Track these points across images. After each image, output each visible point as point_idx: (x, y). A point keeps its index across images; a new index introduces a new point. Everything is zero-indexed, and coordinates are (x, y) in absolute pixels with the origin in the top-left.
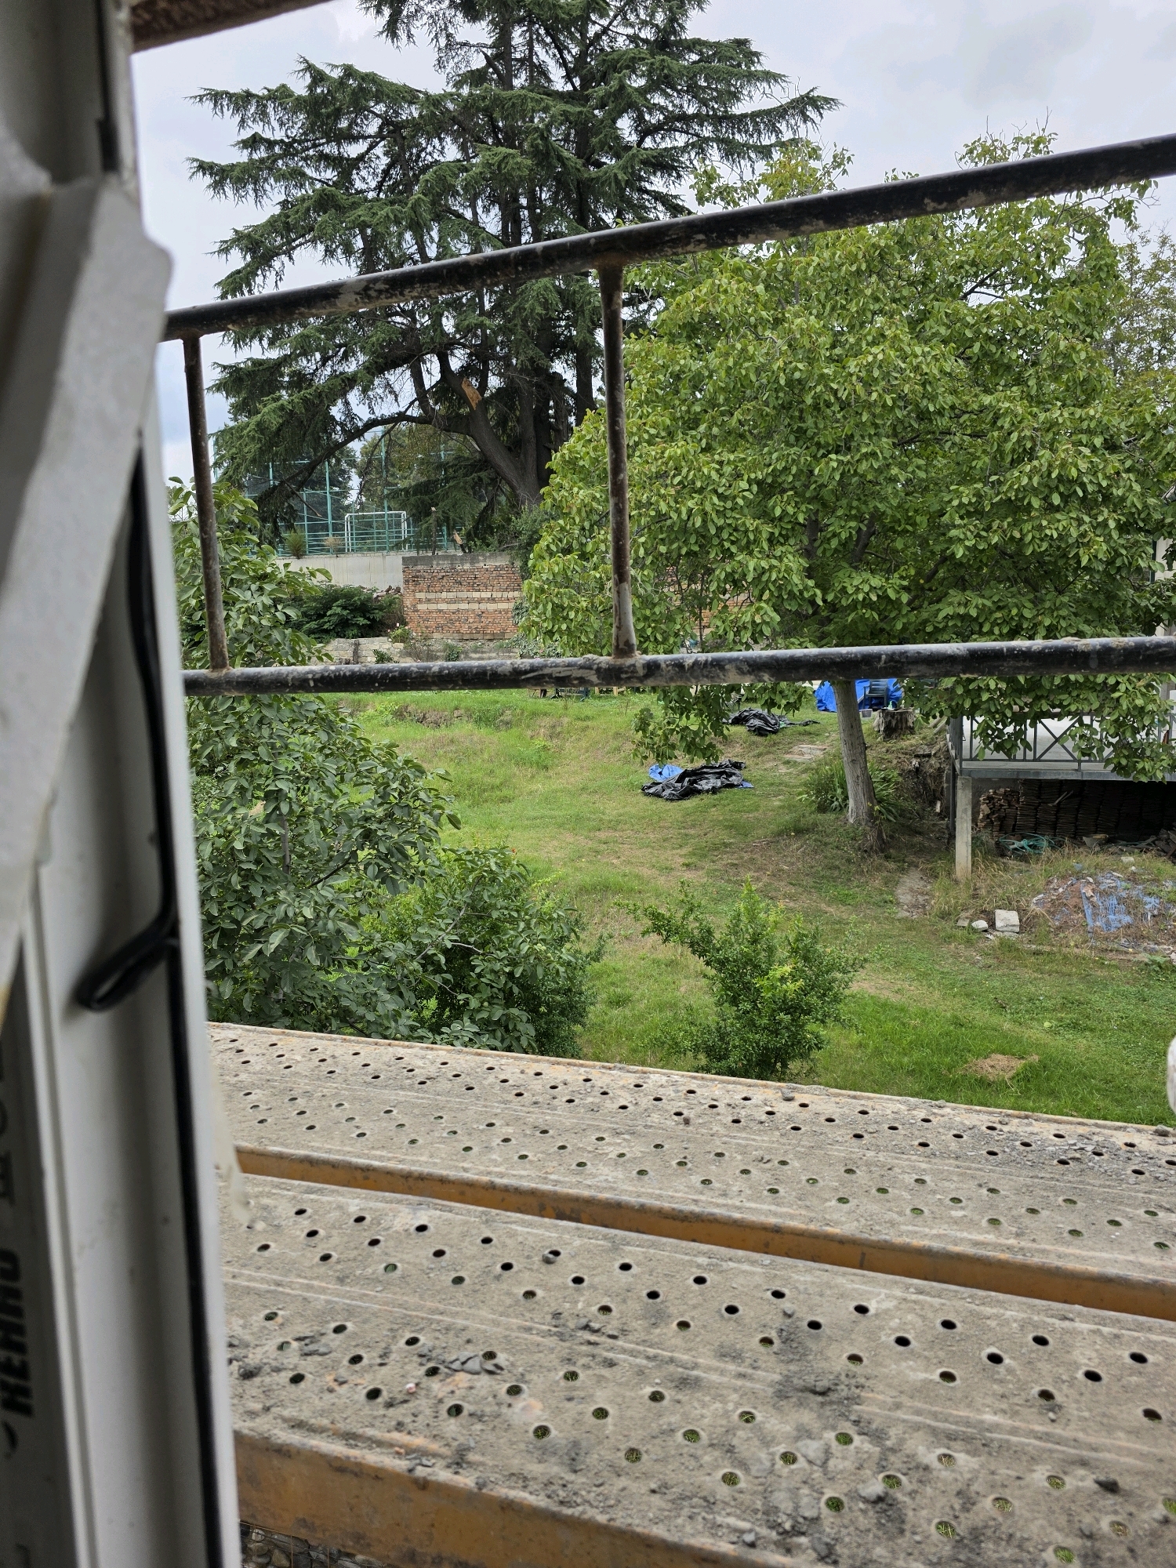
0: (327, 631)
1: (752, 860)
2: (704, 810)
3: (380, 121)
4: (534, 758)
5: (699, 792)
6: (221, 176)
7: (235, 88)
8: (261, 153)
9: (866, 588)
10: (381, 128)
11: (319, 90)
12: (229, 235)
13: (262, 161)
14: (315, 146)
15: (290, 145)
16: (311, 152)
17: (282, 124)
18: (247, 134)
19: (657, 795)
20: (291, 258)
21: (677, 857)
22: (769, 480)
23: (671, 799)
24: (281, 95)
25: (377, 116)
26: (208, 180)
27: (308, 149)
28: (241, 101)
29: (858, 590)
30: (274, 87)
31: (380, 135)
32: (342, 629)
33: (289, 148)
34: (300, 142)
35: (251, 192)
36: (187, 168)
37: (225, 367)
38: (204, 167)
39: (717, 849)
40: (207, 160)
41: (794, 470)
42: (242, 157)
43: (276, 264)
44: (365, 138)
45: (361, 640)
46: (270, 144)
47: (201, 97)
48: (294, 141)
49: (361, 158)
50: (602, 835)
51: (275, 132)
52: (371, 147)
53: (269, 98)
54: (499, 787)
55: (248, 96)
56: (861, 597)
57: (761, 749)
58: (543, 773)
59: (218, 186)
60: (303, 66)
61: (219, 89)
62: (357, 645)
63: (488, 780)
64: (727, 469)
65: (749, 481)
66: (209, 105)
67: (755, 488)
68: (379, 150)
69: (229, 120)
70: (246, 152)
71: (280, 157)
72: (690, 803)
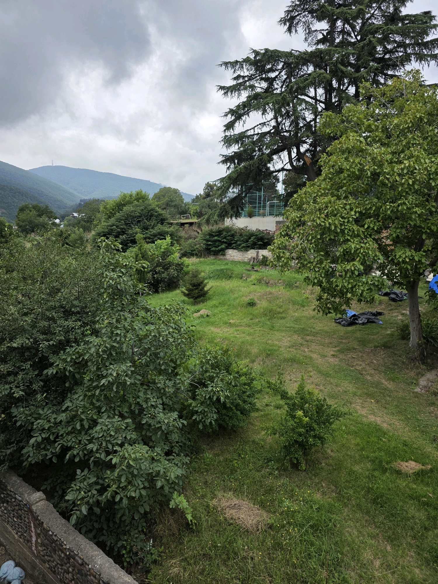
0: (248, 247)
1: (362, 356)
2: (353, 332)
3: (283, 63)
4: (300, 302)
5: (357, 324)
6: (227, 90)
7: (232, 60)
8: (241, 80)
9: (404, 256)
10: (283, 66)
11: (258, 58)
12: (228, 110)
13: (241, 83)
14: (259, 76)
15: (251, 76)
16: (258, 78)
17: (248, 70)
18: (235, 75)
19: (339, 323)
20: (248, 116)
21: (331, 351)
22: (364, 212)
23: (344, 325)
24: (247, 60)
25: (282, 62)
26: (223, 92)
27: (257, 77)
28: (234, 64)
29: (400, 257)
30: (244, 58)
31: (283, 68)
32: (253, 246)
33: (251, 78)
34: (254, 75)
35: (237, 95)
36: (216, 88)
37: (223, 156)
38: (222, 88)
39: (349, 350)
40: (223, 85)
41: (374, 208)
42: (235, 82)
43: (244, 118)
44: (277, 70)
45: (260, 250)
46: (244, 77)
47: (221, 65)
48: (252, 75)
49: (276, 77)
50: (308, 338)
51: (245, 72)
52: (280, 73)
53: (243, 62)
54: (281, 313)
55: (237, 62)
56: (401, 260)
57: (393, 307)
58: (302, 308)
59: (226, 93)
60: (252, 51)
61: (227, 61)
62: (258, 252)
63: (278, 310)
64: (348, 207)
65: (355, 212)
66: (224, 67)
67: (357, 215)
68: (283, 73)
69: (230, 71)
70: (235, 81)
71: (248, 81)
72: (350, 328)
